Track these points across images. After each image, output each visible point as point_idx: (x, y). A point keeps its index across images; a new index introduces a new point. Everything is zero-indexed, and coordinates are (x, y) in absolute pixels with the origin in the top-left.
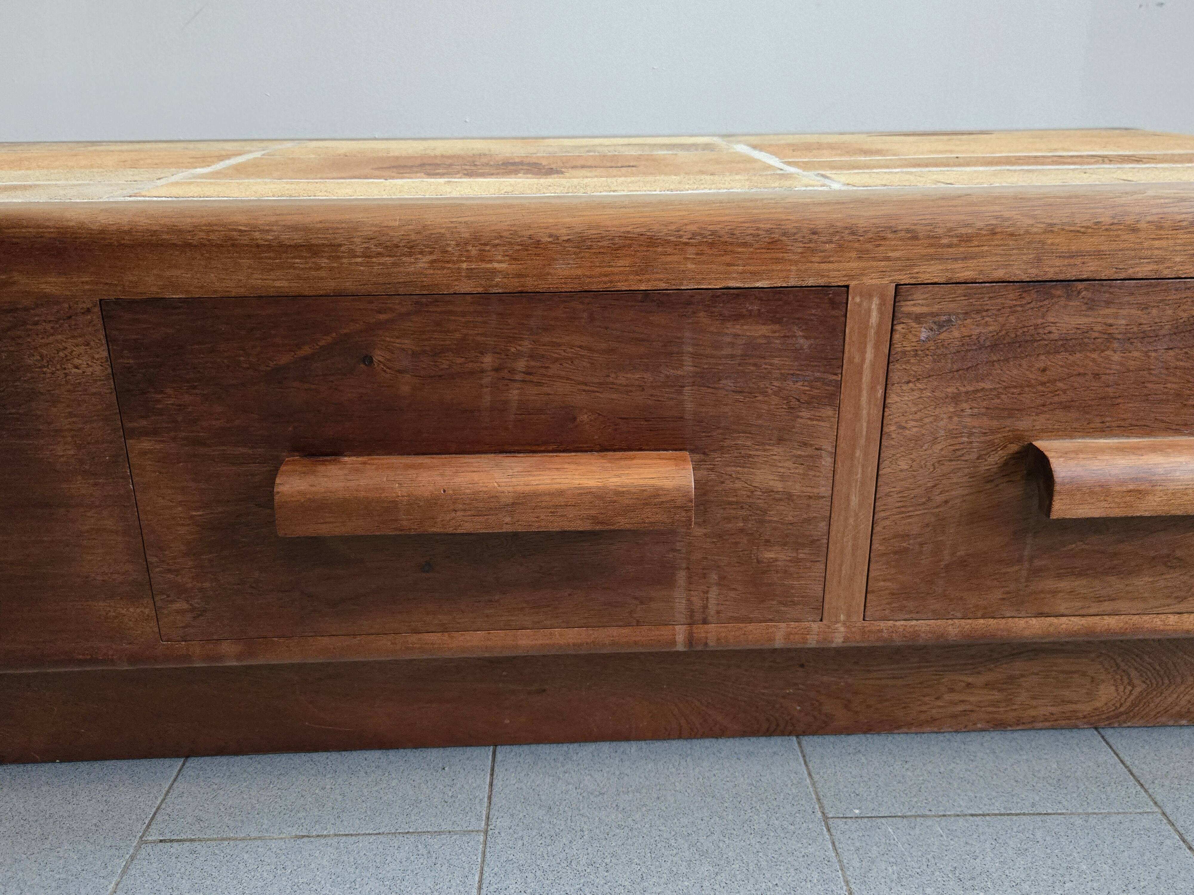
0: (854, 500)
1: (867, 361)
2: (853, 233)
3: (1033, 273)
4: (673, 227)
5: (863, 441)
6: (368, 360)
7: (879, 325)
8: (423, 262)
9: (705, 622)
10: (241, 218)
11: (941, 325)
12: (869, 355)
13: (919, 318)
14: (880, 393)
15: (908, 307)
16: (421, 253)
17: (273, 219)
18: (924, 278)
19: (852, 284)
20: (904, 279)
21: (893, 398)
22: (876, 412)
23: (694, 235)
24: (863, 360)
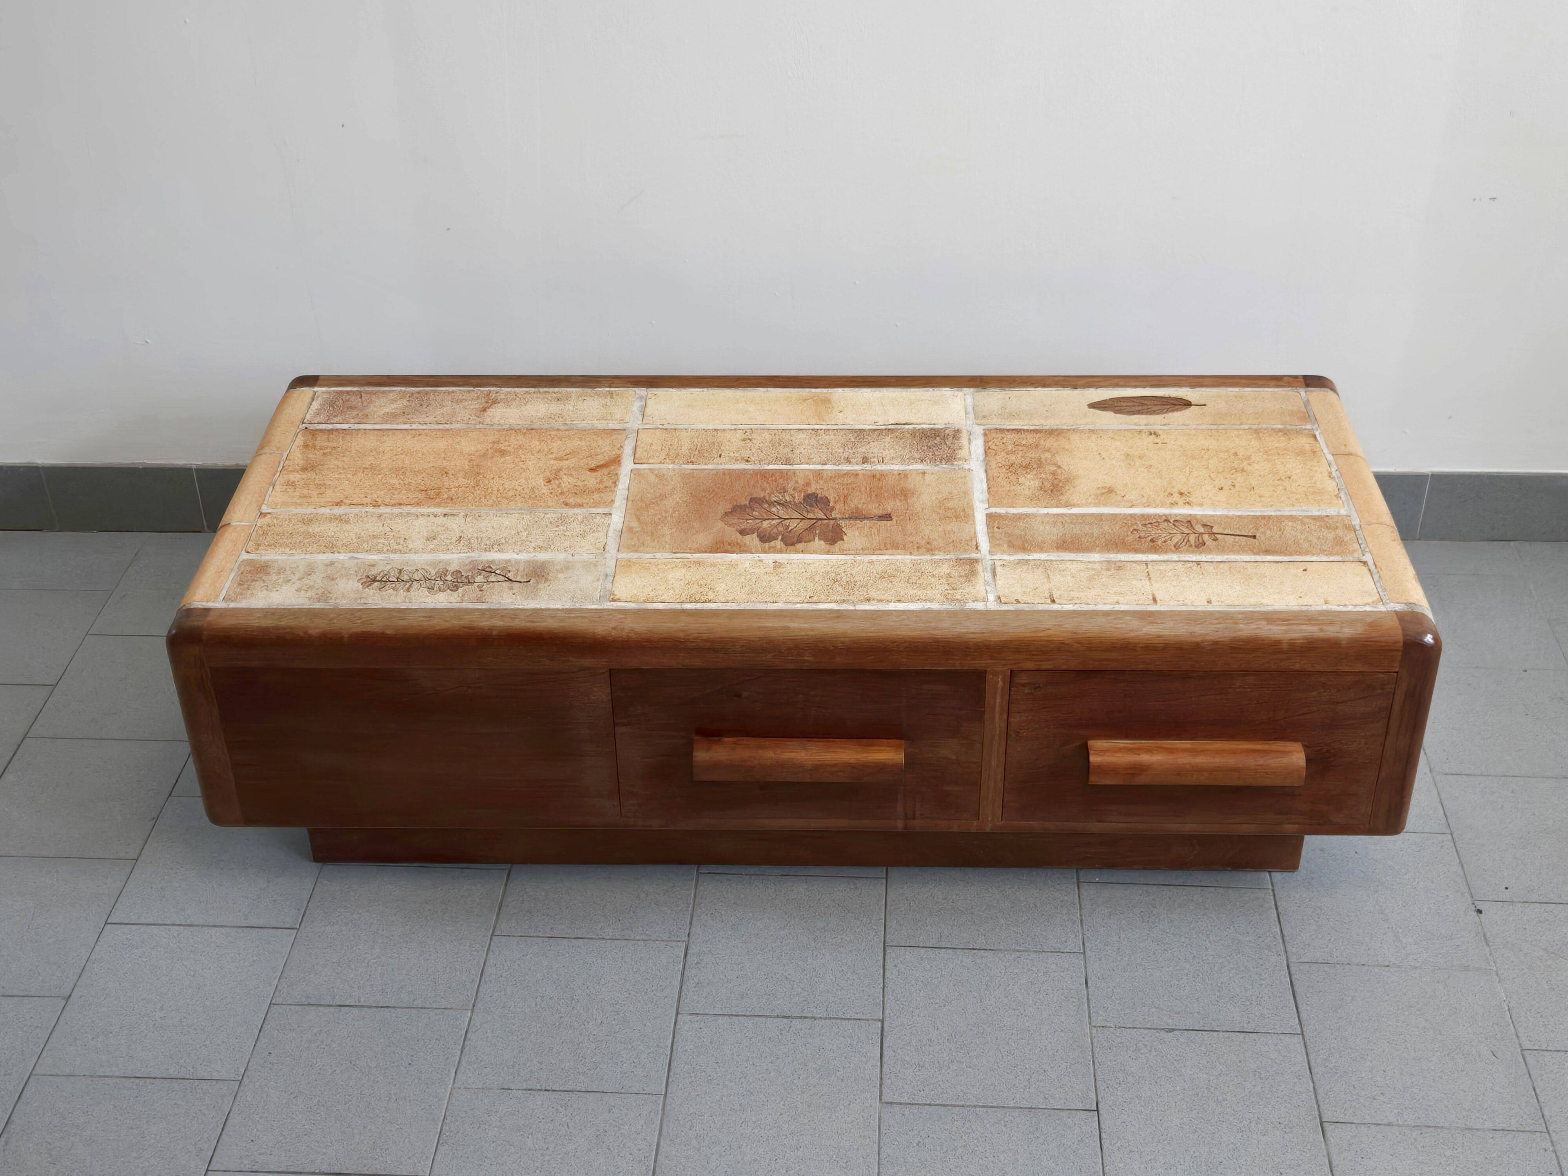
0: (994, 764)
1: (997, 704)
2: (988, 649)
3: (1081, 668)
4: (896, 644)
5: (997, 738)
6: (740, 696)
7: (1003, 688)
8: (769, 656)
9: (914, 819)
10: (681, 635)
11: (1035, 688)
12: (998, 700)
13: (1023, 685)
14: (1005, 717)
15: (1017, 680)
16: (769, 653)
17: (696, 635)
18: (1025, 668)
19: (988, 669)
20: (1014, 667)
21: (1011, 720)
22: (1004, 725)
23: (906, 647)
24: (995, 703)
